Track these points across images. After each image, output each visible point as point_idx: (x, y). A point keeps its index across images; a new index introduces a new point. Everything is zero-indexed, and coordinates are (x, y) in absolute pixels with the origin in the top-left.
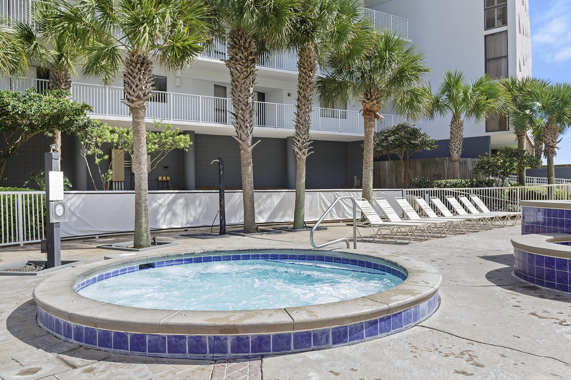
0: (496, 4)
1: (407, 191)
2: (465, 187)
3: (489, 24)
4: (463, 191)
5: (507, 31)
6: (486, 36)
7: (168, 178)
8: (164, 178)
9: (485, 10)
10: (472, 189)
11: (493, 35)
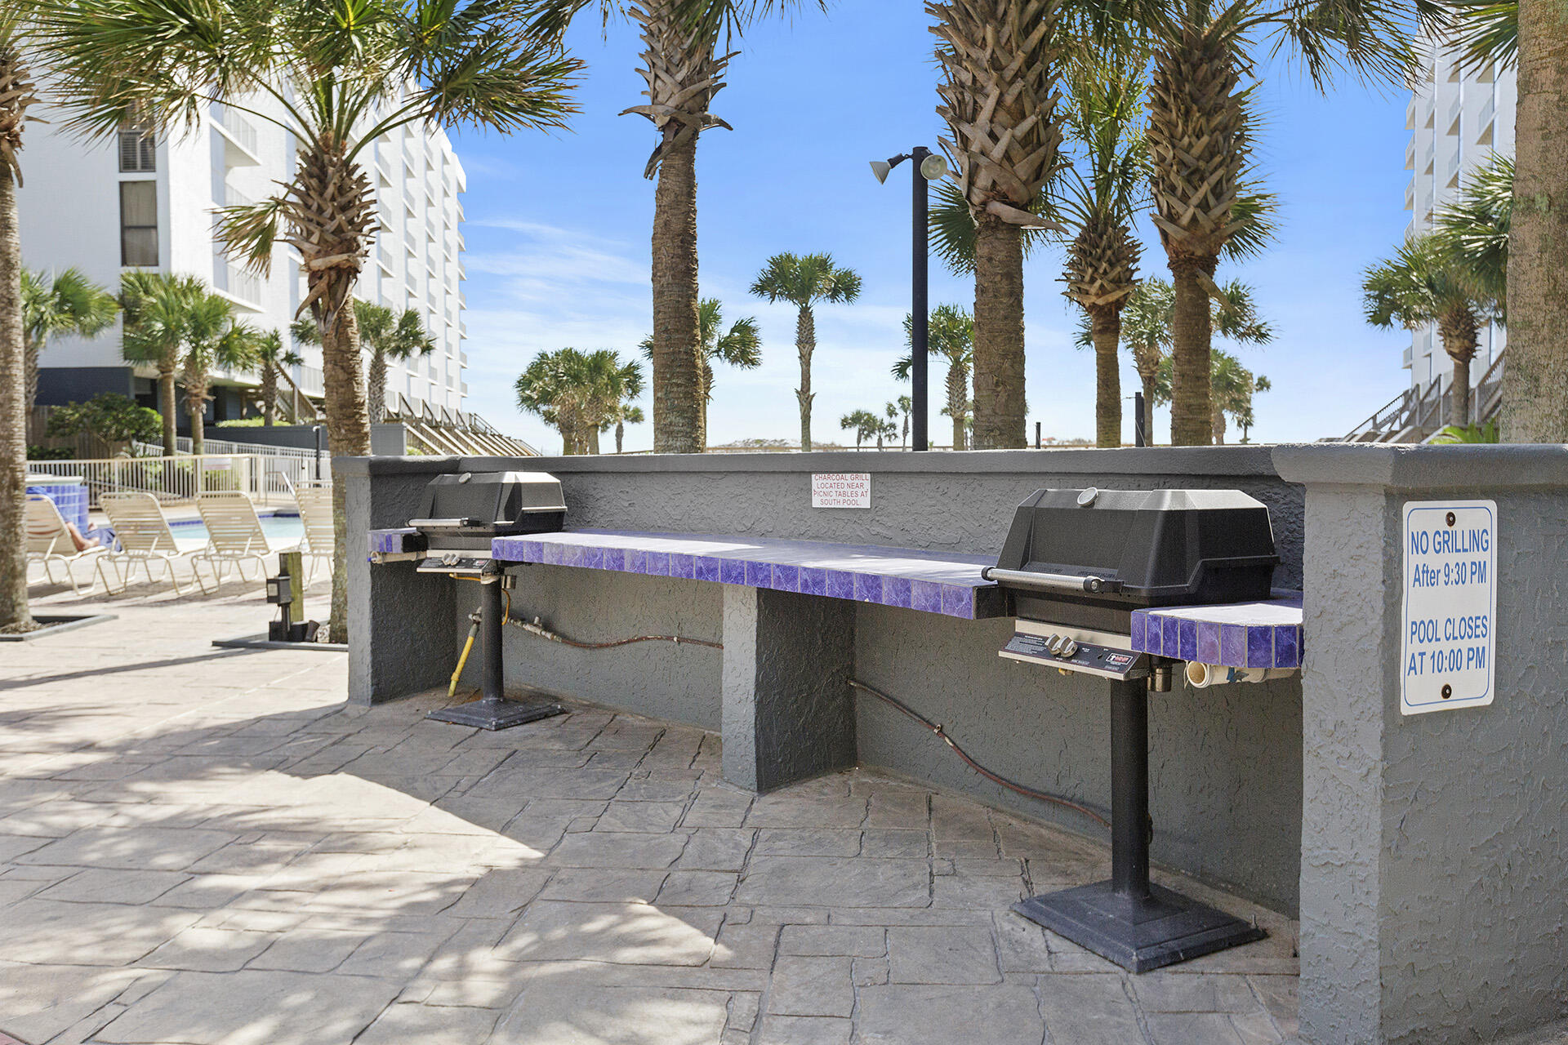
3: (128, 162)
5: (154, 181)
6: (122, 184)
11: (134, 183)
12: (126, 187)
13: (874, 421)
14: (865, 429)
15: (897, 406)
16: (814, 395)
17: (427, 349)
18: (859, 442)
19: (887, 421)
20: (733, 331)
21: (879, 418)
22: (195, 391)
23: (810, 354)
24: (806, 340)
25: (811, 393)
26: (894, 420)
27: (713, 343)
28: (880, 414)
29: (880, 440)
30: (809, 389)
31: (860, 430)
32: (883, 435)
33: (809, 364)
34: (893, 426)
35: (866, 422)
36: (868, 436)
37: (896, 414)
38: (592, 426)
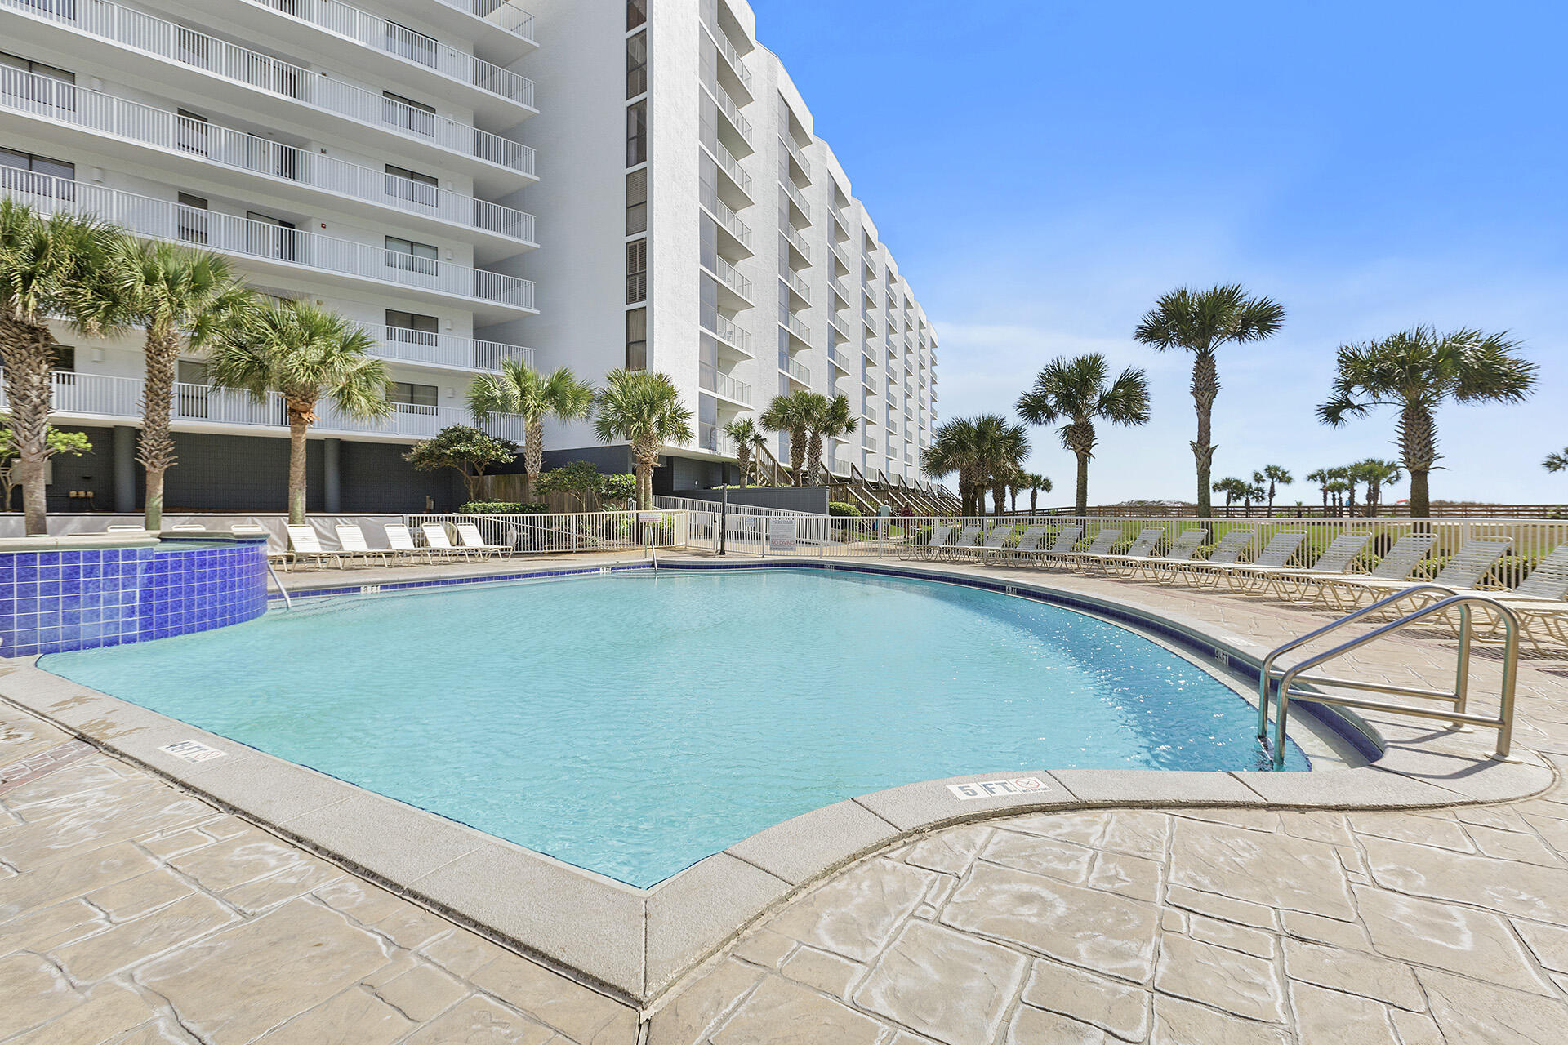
0: (638, 271)
1: (410, 518)
2: (503, 513)
3: (631, 299)
4: (495, 518)
5: (645, 307)
6: (628, 312)
7: (90, 494)
8: (82, 494)
9: (627, 277)
10: (511, 515)
11: (635, 310)
12: (631, 315)
13: (1243, 485)
14: (1234, 493)
15: (1264, 475)
16: (1214, 448)
17: (851, 427)
18: (1228, 502)
19: (1255, 485)
20: (1116, 386)
21: (1247, 484)
22: (644, 459)
23: (1210, 403)
24: (1205, 385)
25: (1211, 446)
26: (1261, 485)
27: (1095, 400)
28: (1248, 480)
29: (1248, 501)
30: (1208, 442)
31: (1229, 493)
32: (1250, 497)
33: (1209, 414)
34: (1261, 490)
35: (1235, 487)
36: (1238, 497)
37: (1263, 481)
38: (978, 485)
